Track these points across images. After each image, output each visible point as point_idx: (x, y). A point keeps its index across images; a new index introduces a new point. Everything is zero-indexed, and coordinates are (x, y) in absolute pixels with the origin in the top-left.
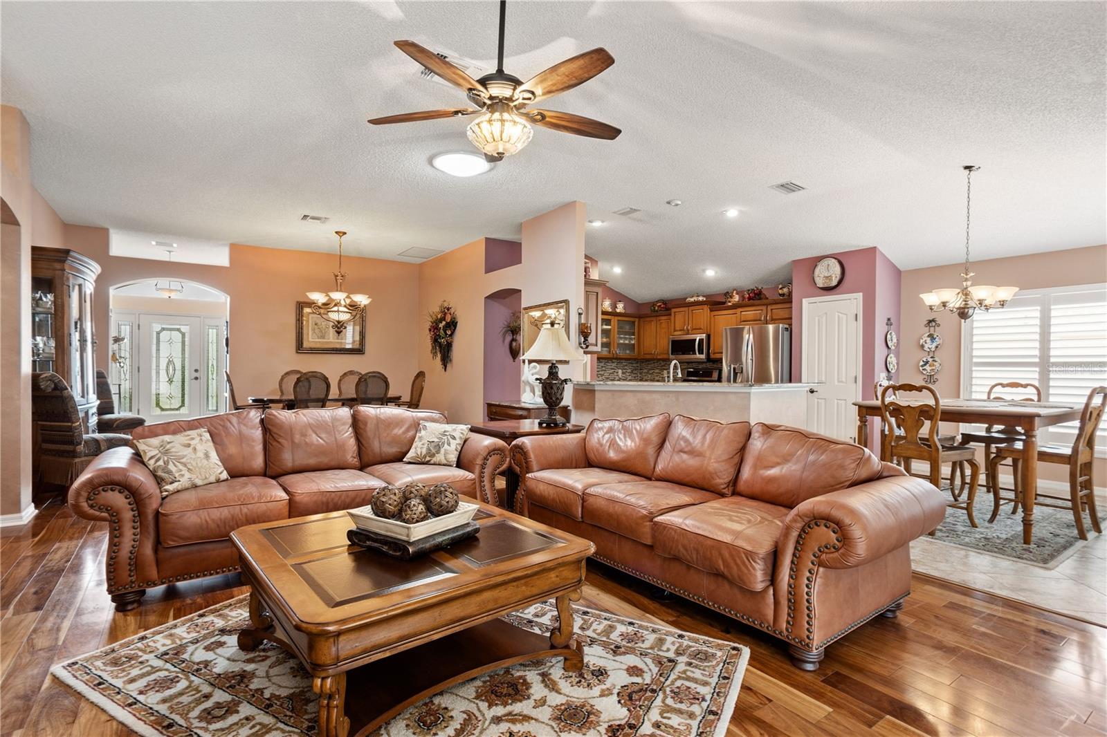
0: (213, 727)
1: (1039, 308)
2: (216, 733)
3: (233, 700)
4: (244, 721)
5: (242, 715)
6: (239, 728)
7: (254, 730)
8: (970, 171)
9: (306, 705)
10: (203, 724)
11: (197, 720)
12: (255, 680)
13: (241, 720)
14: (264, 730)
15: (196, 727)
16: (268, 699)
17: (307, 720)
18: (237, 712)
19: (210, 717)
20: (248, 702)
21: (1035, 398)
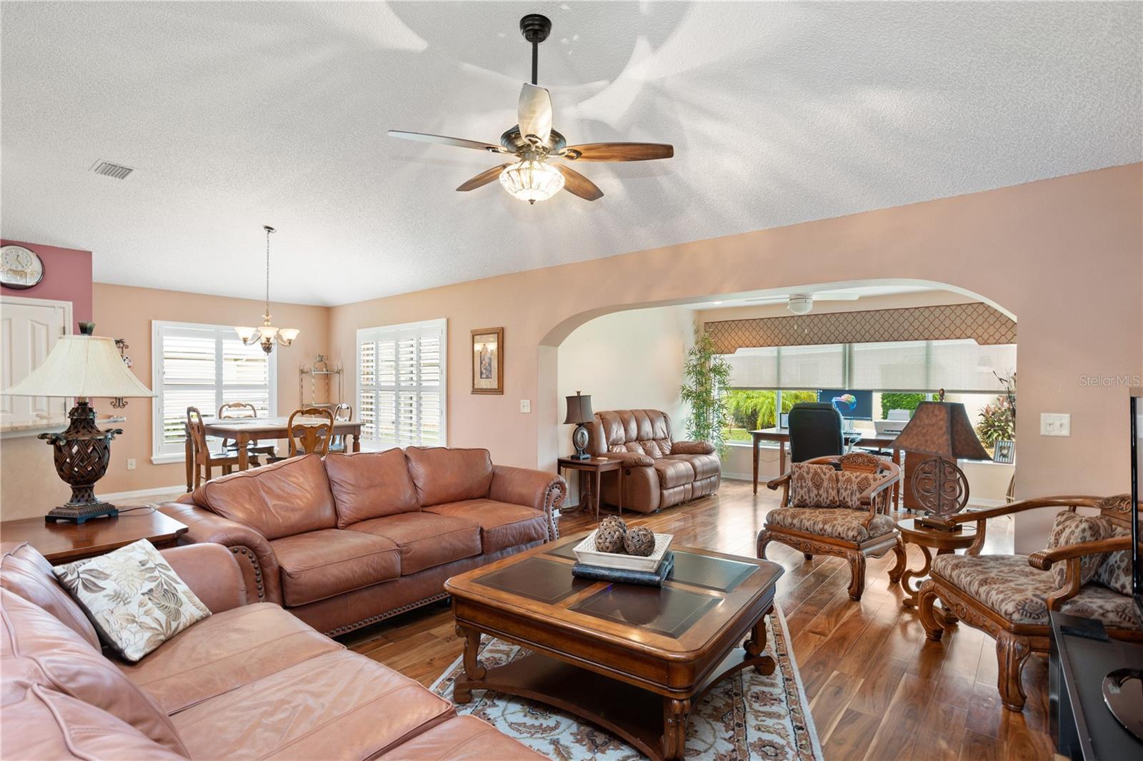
0: (782, 742)
1: (214, 340)
2: (784, 736)
3: (753, 750)
4: (762, 729)
5: (760, 734)
6: (770, 727)
7: (764, 718)
8: (269, 231)
9: (720, 708)
10: (787, 749)
11: (787, 756)
12: (722, 751)
13: (763, 732)
14: (760, 714)
15: (792, 749)
16: (733, 730)
17: (733, 700)
18: (760, 739)
19: (778, 751)
20: (746, 739)
21: (253, 416)
